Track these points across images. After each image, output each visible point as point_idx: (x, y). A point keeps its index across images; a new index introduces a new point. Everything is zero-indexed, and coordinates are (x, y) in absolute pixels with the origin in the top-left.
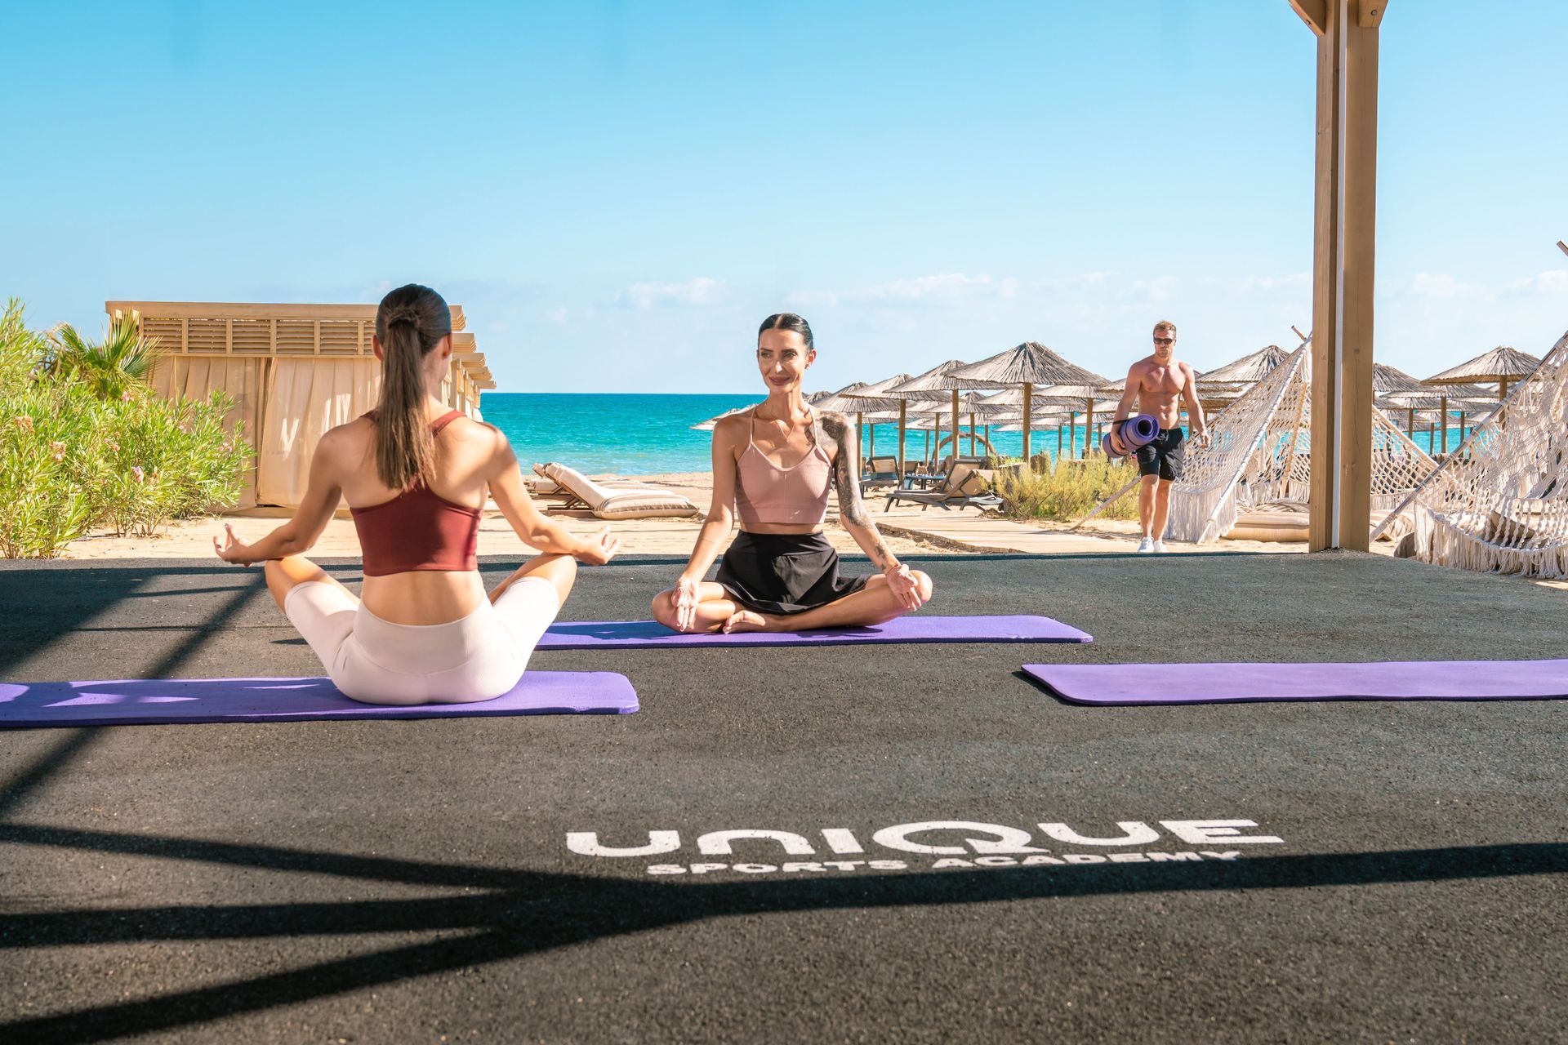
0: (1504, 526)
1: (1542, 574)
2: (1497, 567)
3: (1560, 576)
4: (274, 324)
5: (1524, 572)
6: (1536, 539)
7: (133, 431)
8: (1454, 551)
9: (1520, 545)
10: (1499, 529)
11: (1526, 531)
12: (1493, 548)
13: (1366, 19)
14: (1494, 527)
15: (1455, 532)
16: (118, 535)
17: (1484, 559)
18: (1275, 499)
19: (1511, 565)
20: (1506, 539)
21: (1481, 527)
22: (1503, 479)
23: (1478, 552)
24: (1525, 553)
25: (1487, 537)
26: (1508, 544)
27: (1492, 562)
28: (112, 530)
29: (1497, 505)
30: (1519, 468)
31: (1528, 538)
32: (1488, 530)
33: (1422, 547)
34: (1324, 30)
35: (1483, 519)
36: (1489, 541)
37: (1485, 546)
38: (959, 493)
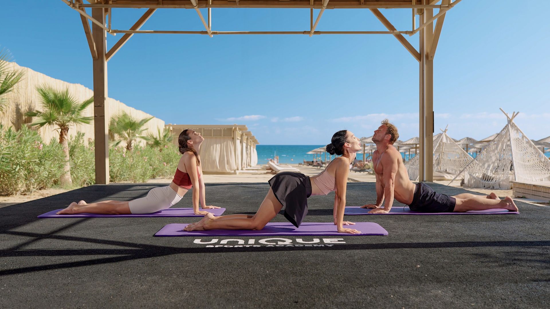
0: (486, 177)
1: (495, 188)
2: (485, 187)
3: (499, 189)
4: (202, 130)
5: (491, 187)
6: (494, 180)
7: (167, 154)
8: (474, 182)
9: (490, 181)
10: (485, 177)
11: (492, 178)
12: (483, 181)
13: (430, 58)
14: (484, 177)
15: (474, 178)
16: (163, 178)
17: (481, 185)
18: (438, 170)
19: (488, 186)
20: (487, 180)
21: (481, 177)
22: (486, 165)
23: (480, 183)
24: (491, 183)
25: (482, 179)
26: (487, 181)
27: (483, 185)
28: (162, 177)
29: (485, 171)
30: (490, 163)
31: (492, 179)
32: (482, 178)
33: (466, 182)
34: (420, 61)
35: (481, 174)
36: (483, 180)
37: (482, 181)
38: (363, 169)
